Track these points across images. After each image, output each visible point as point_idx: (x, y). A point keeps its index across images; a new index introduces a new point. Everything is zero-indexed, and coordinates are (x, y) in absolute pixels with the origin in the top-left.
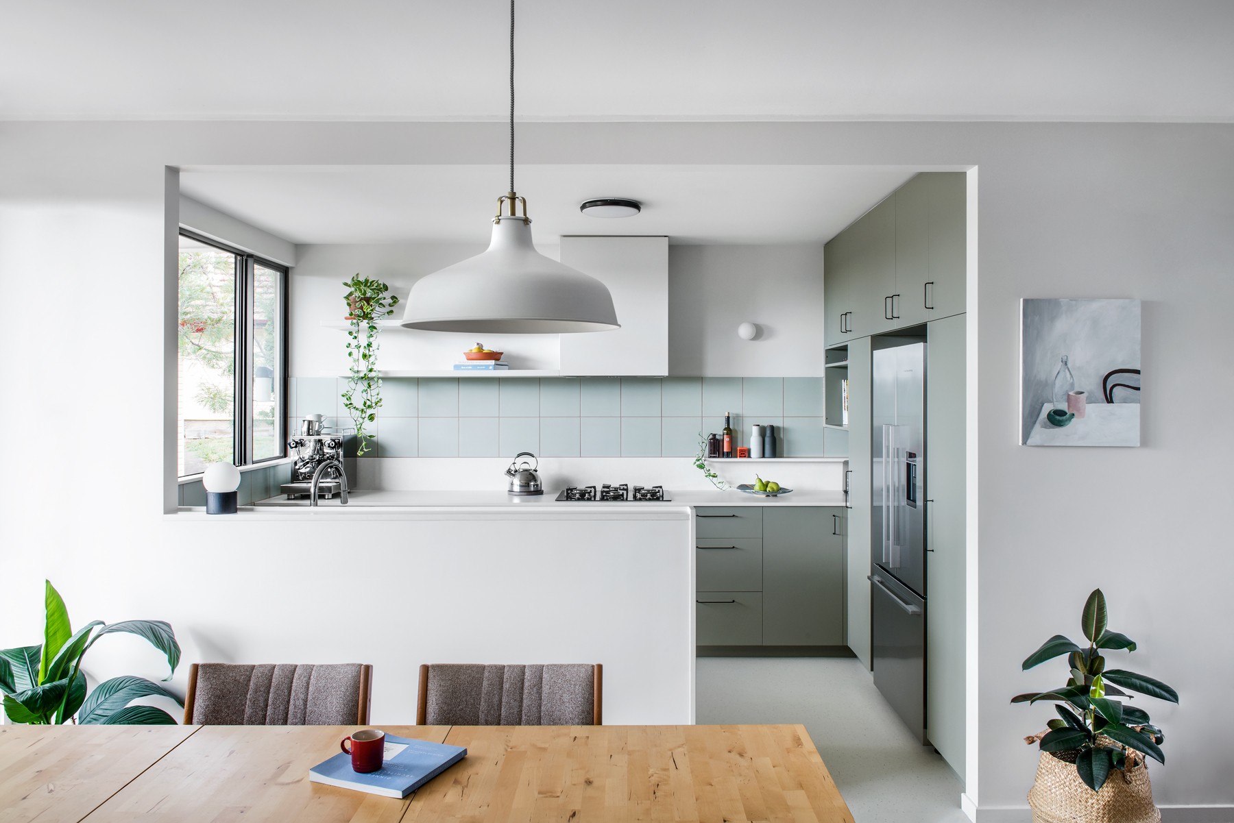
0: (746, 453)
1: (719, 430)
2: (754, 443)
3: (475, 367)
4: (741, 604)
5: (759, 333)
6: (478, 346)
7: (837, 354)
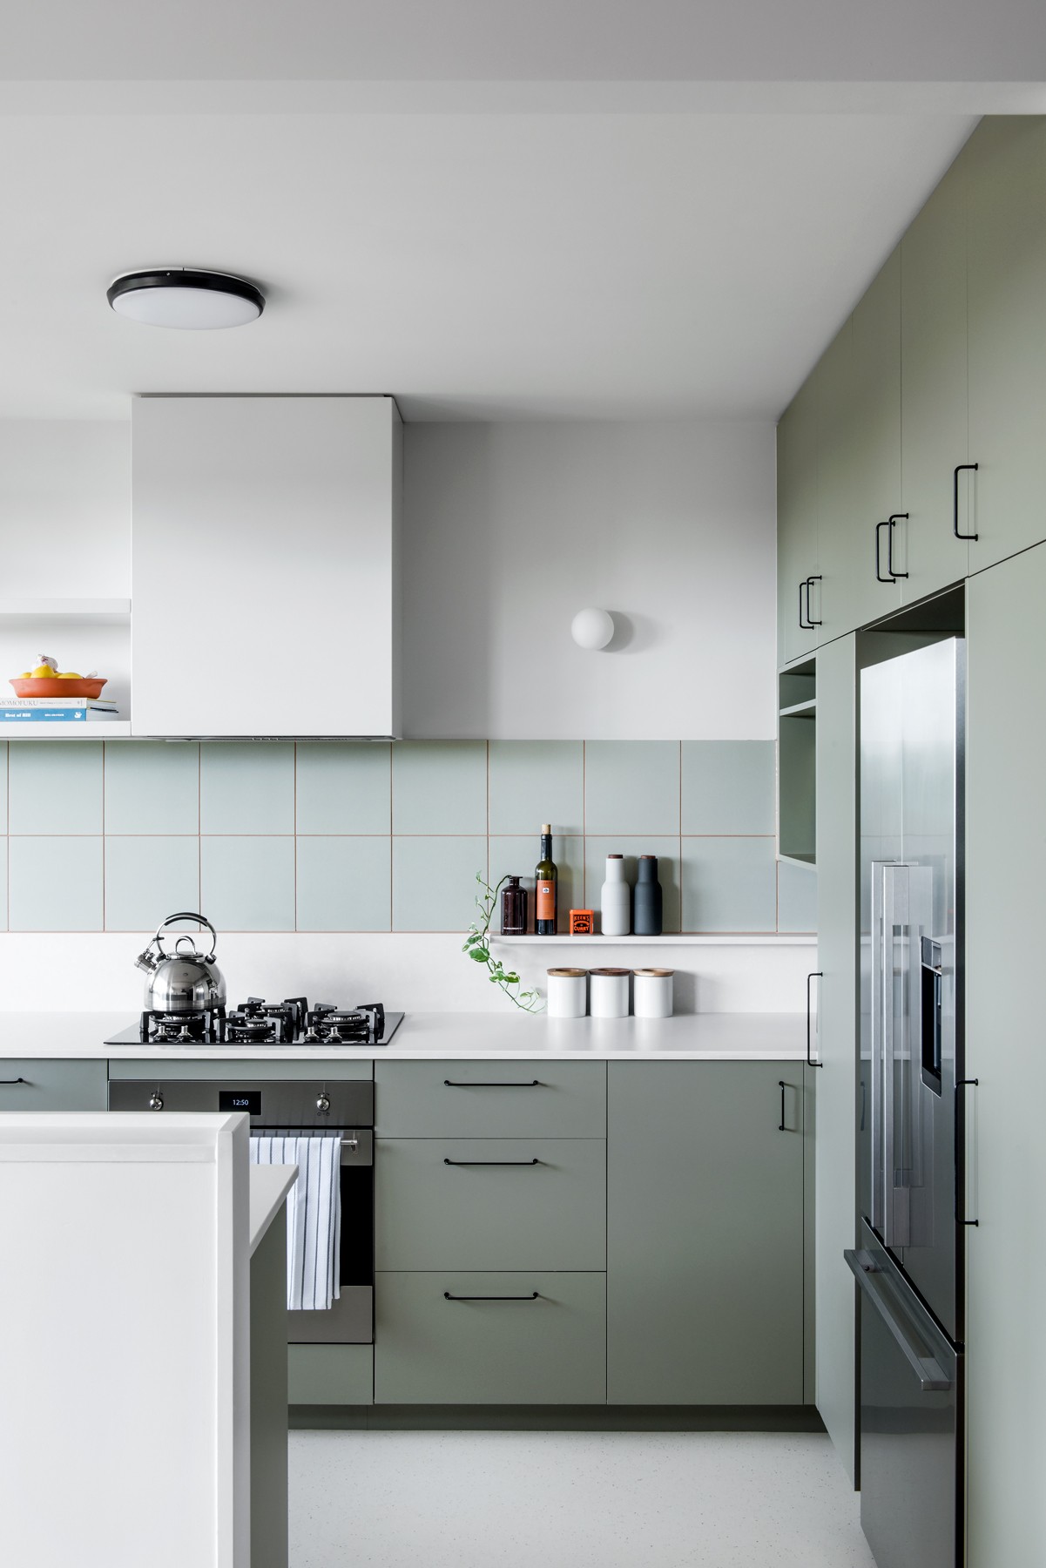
0: (590, 924)
1: (527, 867)
2: (609, 900)
3: (39, 715)
4: (554, 1303)
5: (621, 633)
6: (45, 664)
7: (800, 679)
